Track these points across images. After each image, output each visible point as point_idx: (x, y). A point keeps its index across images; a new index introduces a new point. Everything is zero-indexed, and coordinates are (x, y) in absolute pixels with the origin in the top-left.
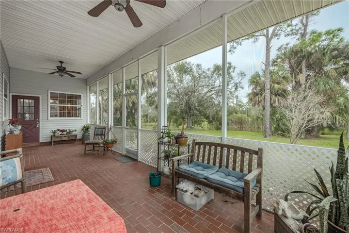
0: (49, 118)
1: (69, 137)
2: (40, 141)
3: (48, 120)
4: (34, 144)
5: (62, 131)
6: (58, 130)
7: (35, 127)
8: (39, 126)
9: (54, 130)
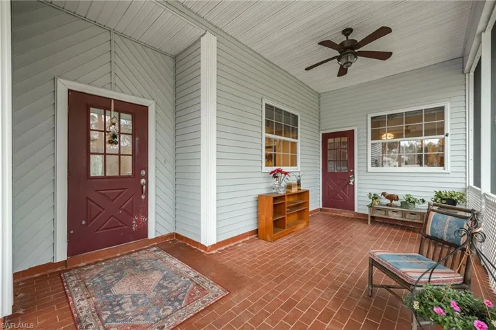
0: (370, 169)
1: (404, 214)
2: (356, 211)
3: (367, 171)
4: (346, 214)
5: (391, 198)
6: (383, 194)
7: (348, 184)
8: (353, 182)
9: (373, 192)
